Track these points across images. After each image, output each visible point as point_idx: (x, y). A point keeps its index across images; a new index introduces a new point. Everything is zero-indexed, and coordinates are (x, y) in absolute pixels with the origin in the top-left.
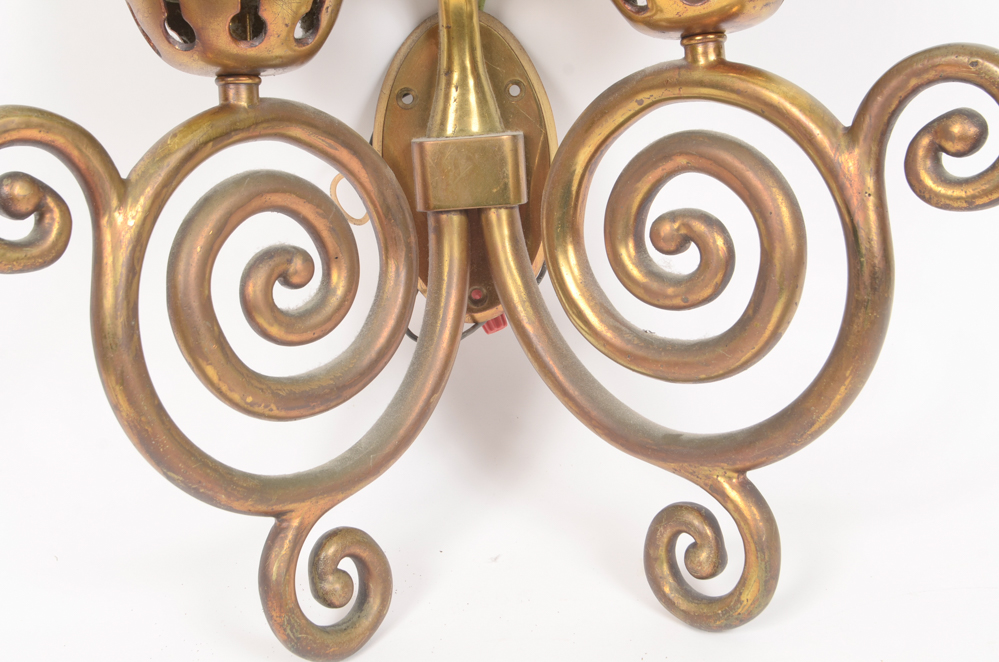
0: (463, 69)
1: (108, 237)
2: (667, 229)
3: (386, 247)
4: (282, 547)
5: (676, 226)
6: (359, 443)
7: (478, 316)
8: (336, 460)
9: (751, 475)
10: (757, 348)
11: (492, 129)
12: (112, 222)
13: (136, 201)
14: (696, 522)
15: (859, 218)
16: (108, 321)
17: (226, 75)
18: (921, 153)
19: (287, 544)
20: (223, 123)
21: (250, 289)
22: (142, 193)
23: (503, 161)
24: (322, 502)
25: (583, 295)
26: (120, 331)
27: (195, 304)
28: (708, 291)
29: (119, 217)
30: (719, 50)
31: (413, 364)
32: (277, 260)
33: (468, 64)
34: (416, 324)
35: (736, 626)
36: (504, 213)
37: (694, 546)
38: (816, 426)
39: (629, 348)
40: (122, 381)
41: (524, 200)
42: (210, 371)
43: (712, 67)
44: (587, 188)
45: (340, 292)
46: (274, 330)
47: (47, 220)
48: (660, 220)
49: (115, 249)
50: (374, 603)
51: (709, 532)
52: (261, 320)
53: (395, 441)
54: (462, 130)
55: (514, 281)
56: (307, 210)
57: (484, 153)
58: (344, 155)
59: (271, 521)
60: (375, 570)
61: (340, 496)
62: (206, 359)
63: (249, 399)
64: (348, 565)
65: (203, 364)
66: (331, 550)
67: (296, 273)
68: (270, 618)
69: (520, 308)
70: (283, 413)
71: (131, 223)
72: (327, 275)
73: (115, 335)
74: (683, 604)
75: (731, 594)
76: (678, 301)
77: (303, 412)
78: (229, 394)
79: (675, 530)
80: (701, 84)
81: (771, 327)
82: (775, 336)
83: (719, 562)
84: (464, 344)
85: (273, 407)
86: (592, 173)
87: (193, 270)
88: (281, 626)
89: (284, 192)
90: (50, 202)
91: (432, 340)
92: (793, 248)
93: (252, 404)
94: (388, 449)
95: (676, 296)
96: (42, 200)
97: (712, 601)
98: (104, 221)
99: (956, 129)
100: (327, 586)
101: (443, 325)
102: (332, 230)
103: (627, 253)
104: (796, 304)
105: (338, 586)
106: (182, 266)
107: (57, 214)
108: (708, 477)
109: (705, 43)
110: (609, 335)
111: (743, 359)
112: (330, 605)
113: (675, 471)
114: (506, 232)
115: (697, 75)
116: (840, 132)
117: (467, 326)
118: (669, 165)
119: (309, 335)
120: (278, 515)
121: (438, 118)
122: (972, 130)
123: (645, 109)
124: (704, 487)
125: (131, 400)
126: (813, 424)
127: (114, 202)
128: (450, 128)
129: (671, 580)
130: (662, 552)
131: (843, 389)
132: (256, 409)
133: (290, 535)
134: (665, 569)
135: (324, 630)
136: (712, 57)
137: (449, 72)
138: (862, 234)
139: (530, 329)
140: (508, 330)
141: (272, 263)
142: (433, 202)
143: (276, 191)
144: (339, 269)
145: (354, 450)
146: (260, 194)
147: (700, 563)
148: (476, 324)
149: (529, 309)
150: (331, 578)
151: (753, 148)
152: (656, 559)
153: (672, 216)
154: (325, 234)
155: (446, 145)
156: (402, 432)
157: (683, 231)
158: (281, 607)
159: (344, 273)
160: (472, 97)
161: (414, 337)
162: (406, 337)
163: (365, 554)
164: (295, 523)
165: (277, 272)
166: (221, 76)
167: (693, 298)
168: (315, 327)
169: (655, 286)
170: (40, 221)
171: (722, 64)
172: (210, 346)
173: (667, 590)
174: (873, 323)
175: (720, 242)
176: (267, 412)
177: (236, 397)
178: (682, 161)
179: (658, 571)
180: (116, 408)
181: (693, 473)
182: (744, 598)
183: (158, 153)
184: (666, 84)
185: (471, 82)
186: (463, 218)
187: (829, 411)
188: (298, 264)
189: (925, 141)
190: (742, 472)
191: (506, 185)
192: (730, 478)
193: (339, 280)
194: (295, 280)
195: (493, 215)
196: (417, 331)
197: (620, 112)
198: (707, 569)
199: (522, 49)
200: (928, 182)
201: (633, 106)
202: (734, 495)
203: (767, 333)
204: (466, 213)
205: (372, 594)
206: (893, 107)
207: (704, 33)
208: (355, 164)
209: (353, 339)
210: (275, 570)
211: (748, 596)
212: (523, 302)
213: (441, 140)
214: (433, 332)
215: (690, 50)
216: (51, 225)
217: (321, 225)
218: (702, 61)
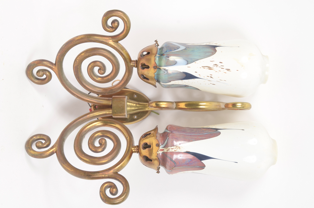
0: (139, 107)
1: (107, 38)
2: (104, 141)
3: (105, 89)
4: (49, 64)
5: (104, 142)
6: (68, 81)
7: (92, 107)
8: (65, 76)
9: (55, 154)
10: (79, 155)
11: (128, 112)
12: (110, 39)
13: (114, 44)
14: (47, 143)
15: (101, 173)
16: (93, 37)
17: (137, 62)
18: (111, 184)
19: (50, 65)
20: (128, 60)
21: (98, 63)
22: (115, 45)
23: (121, 113)
24: (57, 72)
25: (93, 125)
26: (91, 39)
27: (95, 52)
28: (91, 148)
29: (111, 41)
30: (135, 152)
31: (83, 93)
32: (103, 68)
33: (140, 108)
34: (92, 94)
35: (26, 149)
36: (111, 112)
37: (42, 143)
38: (63, 165)
39: (82, 133)
40: (82, 39)
41: (113, 117)
42: (83, 54)
43: (132, 150)
44: (113, 128)
45: (97, 79)
46: (90, 66)
47: (111, 28)
48: (105, 140)
49: (105, 39)
50: (37, 81)
51: (45, 146)
52: (92, 64)
53: (68, 88)
54: (127, 105)
55: (98, 114)
56: (112, 74)
57: (122, 110)
58: (123, 82)
59: (54, 63)
60: (43, 82)
61: (58, 76)
62: (85, 54)
63: (77, 61)
64: (44, 77)
65: (84, 53)
66: (48, 73)
67: (101, 71)
68: (36, 61)
69: (92, 114)
70: (74, 67)
71: (110, 43)
72: (100, 77)
73: (90, 38)
74: (31, 140)
75: (32, 149)
76: (90, 142)
77: (75, 70)
78: (79, 57)
79: (46, 140)
80: (129, 148)
81: (83, 158)
82: (81, 159)
83: (39, 148)
84: (86, 103)
85: (76, 65)
86: (116, 129)
87: (101, 53)
88: (34, 63)
89: (116, 70)
90: (114, 29)
91: (88, 97)
92: (97, 162)
93: (76, 61)
94: (66, 86)
95: (91, 142)
96: (114, 28)
97: (31, 145)
98: (110, 38)
99: (114, 190)
100: (41, 72)
101: (90, 99)
102: (108, 79)
103: (99, 134)
104: (87, 163)
105: (41, 74)
106: (102, 51)
107: (112, 30)
108: (56, 146)
109: (136, 149)
110: (85, 130)
111: (77, 153)
112: (37, 72)
113: (57, 140)
114: (107, 113)
115: (131, 147)
116: (117, 171)
117: (91, 104)
118: (115, 142)
119: (89, 73)
120: (55, 64)
121: (131, 101)
122: (114, 193)
123: (126, 138)
124: (54, 145)
125: (78, 40)
126: (64, 164)
127: (114, 40)
128: (128, 103)
129: (36, 138)
130: (42, 137)
131: (70, 169)
132: (76, 62)
133: (51, 66)
134: (39, 138)
135: (32, 71)
136: (133, 151)
137: (139, 104)
138: (98, 174)
139: (88, 116)
140: (89, 111)
141: (103, 67)
142: (114, 99)
143: (116, 69)
144: (101, 79)
145: (67, 80)
146: (115, 66)
147: (39, 144)
148: (91, 107)
149: (92, 116)
150: (42, 73)
151: (116, 157)
152: (40, 136)
153: (106, 142)
154: (108, 77)
155: (124, 102)
156: (70, 89)
157: (103, 143)
158: (38, 63)
159: (100, 80)
160: (133, 108)
161: (89, 94)
162: (89, 92)
163: (46, 80)
164: (53, 67)
165: (101, 68)
166: (136, 61)
167: (90, 145)
168: (90, 74)
169: (93, 138)
170: (111, 27)
171: (132, 152)
172: (87, 54)
173: (34, 137)
174: (81, 175)
175: (100, 150)
176: (75, 64)
177: (78, 58)
178: (116, 144)
179: (38, 136)
180: (77, 37)
181: (57, 143)
182: (31, 151)
183: (123, 48)
184: (130, 142)
185: (136, 108)
186: (111, 105)
187: (66, 167)
188: (102, 72)
189: (113, 185)
190: (56, 152)
191: (116, 113)
192: (55, 150)
193: (99, 79)
194: (99, 71)
195: (111, 110)
196: (90, 94)
197: (126, 134)
198: (38, 145)
199: (143, 119)
200: (106, 185)
201: (127, 136)
202: (52, 150)
203: (81, 157)
204: (112, 105)
205: (38, 81)
206: (120, 180)
207: (138, 149)
208: (121, 84)
209: (88, 81)
210: (45, 63)
211: (32, 152)
212: (93, 115)
213: (126, 102)
214: (89, 97)
215: (135, 147)
216: (110, 29)
217: (109, 77)
218: (133, 149)
